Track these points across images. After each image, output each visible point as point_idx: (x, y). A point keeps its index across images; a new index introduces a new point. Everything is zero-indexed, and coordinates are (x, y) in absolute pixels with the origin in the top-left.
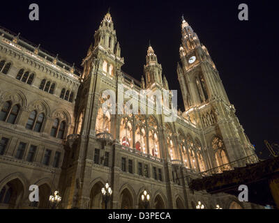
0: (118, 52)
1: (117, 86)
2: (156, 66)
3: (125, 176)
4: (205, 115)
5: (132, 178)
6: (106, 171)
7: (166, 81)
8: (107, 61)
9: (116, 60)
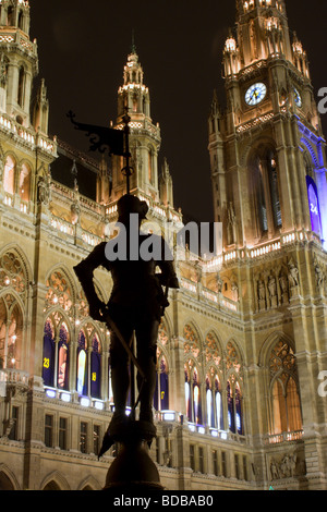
0: (43, 118)
1: (38, 231)
2: (145, 133)
3: (51, 456)
4: (265, 276)
5: (66, 458)
6: (14, 449)
7: (168, 181)
8: (14, 158)
9: (38, 150)
